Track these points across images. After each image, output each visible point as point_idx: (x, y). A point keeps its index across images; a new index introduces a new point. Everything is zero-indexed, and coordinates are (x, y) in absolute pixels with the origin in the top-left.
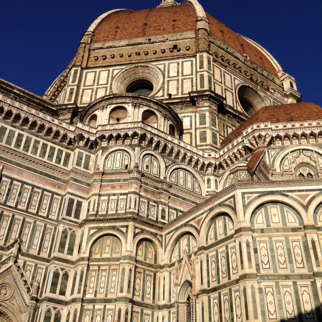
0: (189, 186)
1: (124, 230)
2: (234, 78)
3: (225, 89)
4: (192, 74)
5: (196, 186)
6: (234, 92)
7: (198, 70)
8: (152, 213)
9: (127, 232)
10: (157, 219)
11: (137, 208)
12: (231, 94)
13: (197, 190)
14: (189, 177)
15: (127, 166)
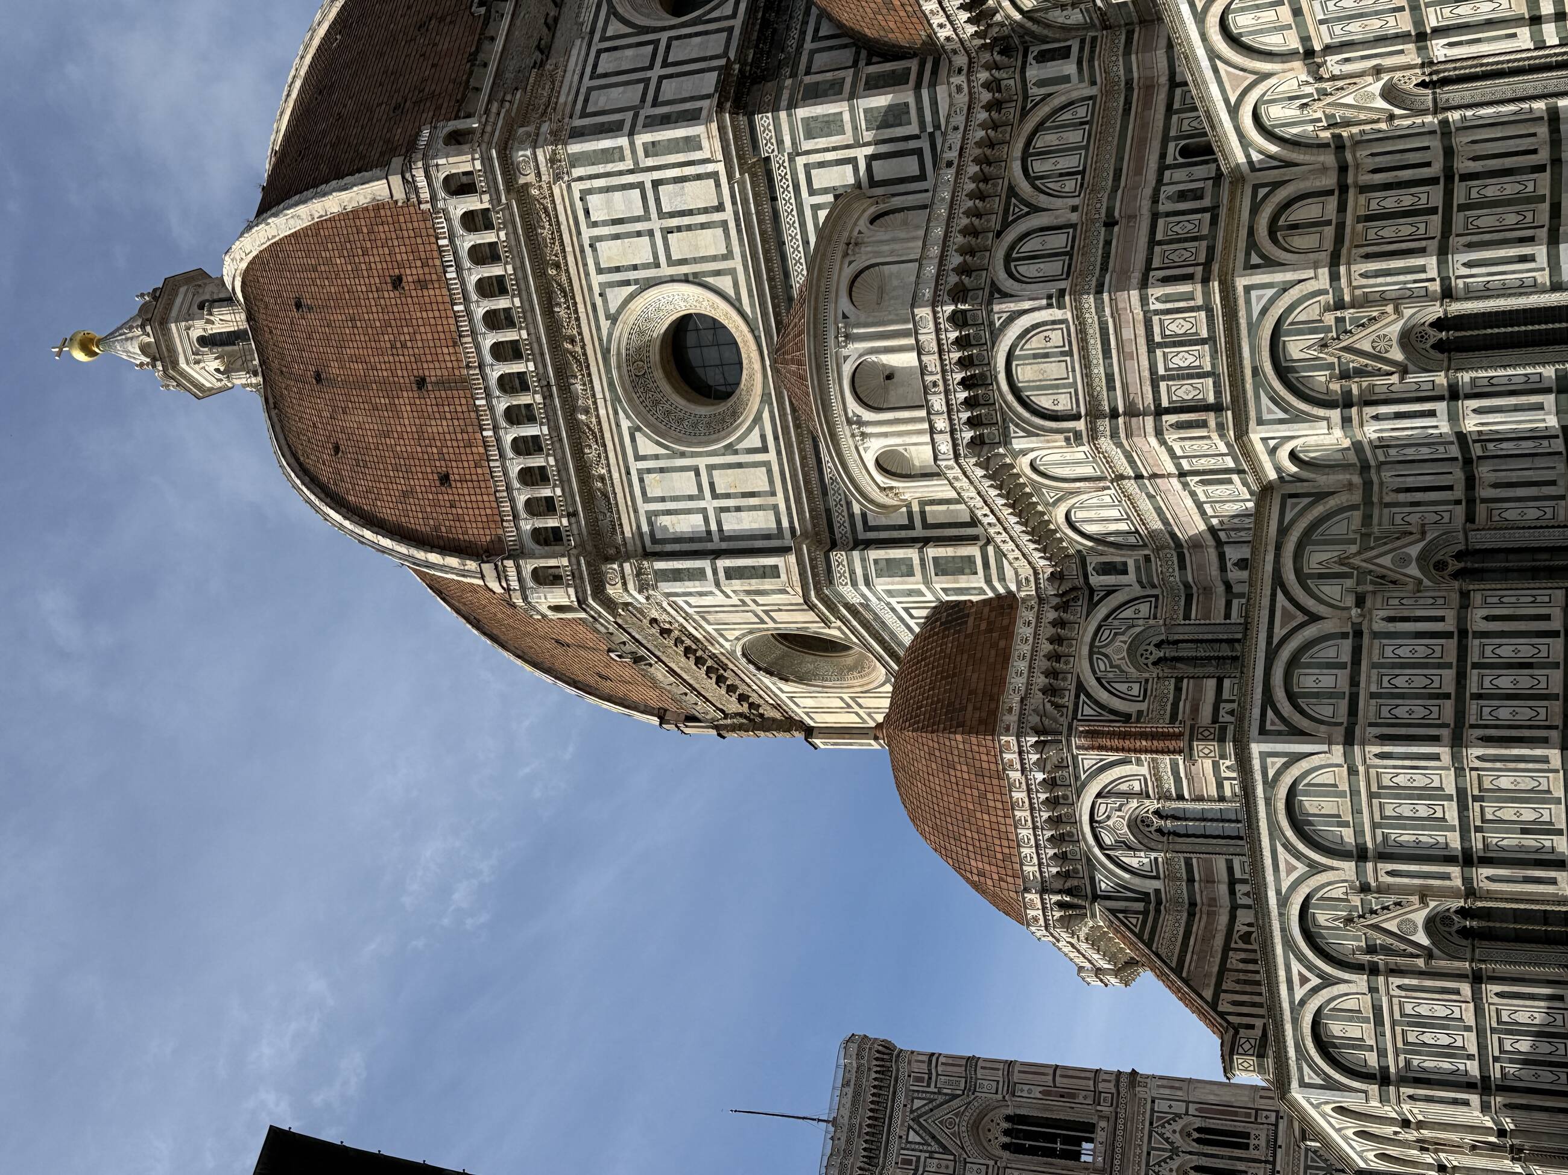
0: (1075, 137)
2: (603, 39)
3: (665, 64)
4: (640, 186)
5: (1067, 116)
6: (664, 36)
7: (628, 164)
8: (1190, 226)
10: (1204, 210)
11: (1190, 270)
12: (675, 43)
13: (1081, 112)
14: (1045, 140)
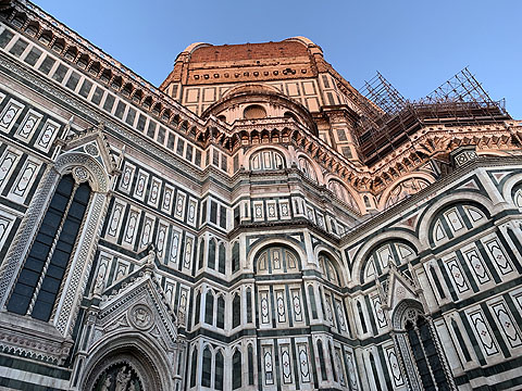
1: (298, 238)
9: (303, 240)
15: (281, 166)
